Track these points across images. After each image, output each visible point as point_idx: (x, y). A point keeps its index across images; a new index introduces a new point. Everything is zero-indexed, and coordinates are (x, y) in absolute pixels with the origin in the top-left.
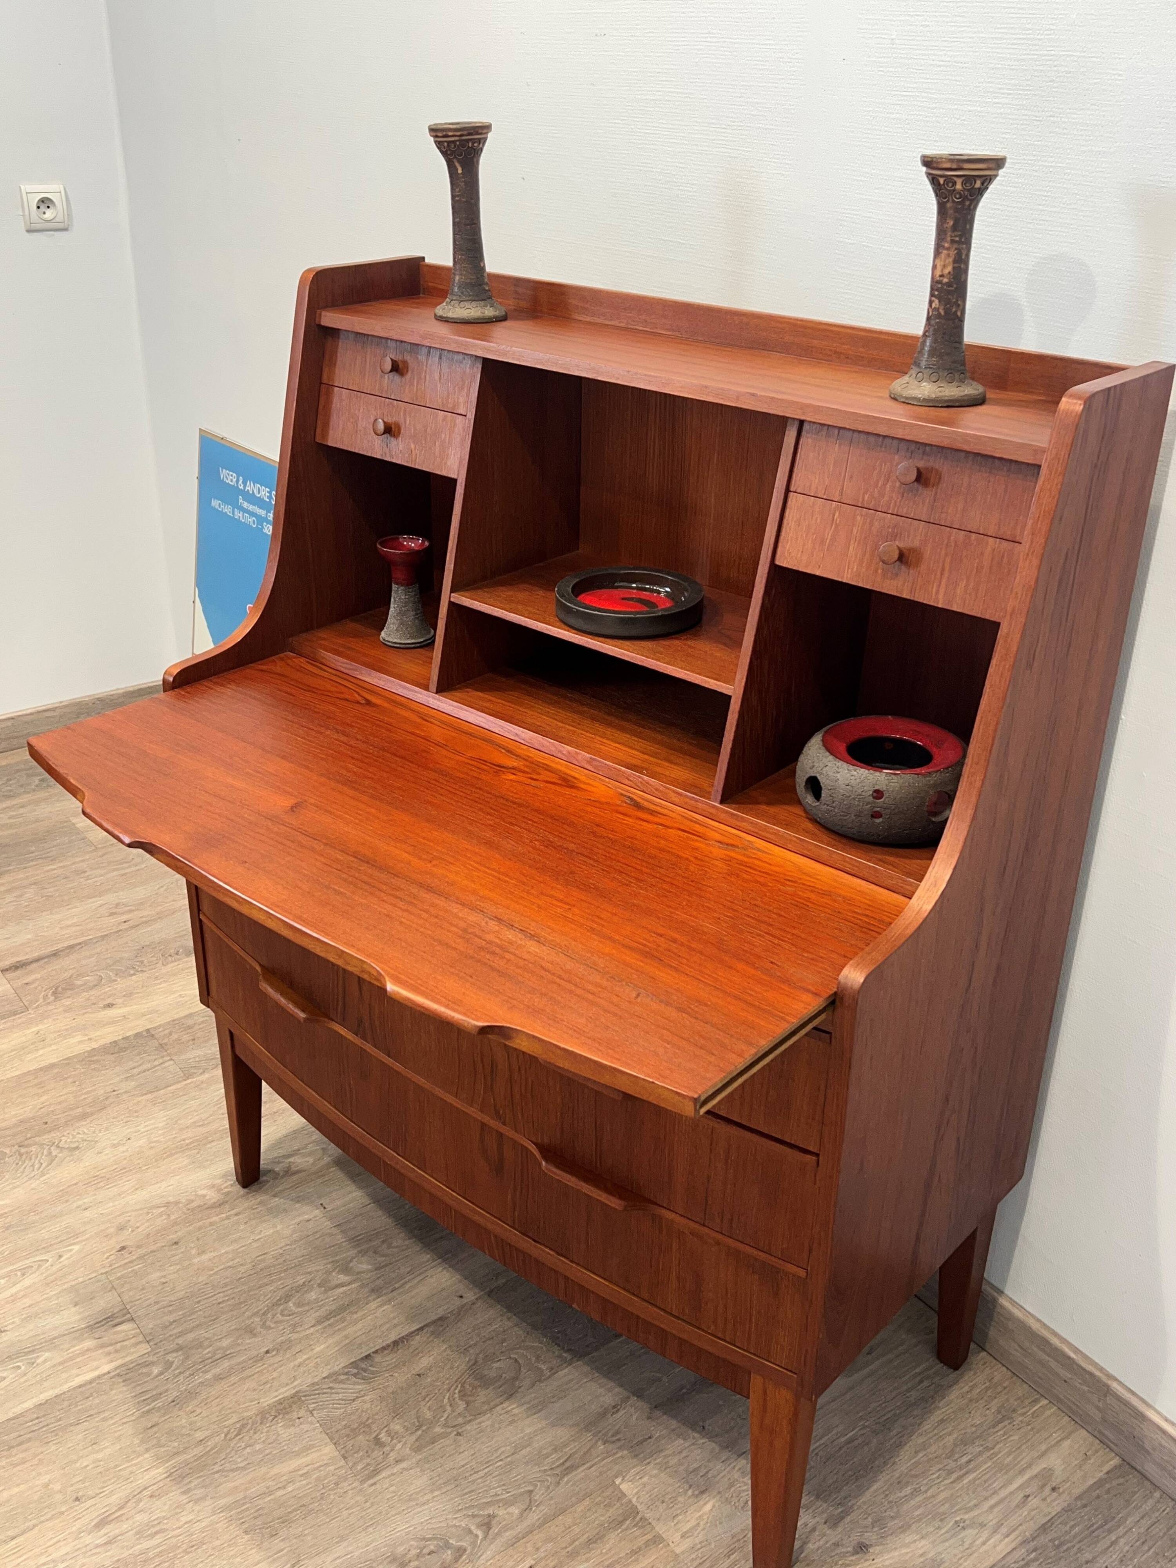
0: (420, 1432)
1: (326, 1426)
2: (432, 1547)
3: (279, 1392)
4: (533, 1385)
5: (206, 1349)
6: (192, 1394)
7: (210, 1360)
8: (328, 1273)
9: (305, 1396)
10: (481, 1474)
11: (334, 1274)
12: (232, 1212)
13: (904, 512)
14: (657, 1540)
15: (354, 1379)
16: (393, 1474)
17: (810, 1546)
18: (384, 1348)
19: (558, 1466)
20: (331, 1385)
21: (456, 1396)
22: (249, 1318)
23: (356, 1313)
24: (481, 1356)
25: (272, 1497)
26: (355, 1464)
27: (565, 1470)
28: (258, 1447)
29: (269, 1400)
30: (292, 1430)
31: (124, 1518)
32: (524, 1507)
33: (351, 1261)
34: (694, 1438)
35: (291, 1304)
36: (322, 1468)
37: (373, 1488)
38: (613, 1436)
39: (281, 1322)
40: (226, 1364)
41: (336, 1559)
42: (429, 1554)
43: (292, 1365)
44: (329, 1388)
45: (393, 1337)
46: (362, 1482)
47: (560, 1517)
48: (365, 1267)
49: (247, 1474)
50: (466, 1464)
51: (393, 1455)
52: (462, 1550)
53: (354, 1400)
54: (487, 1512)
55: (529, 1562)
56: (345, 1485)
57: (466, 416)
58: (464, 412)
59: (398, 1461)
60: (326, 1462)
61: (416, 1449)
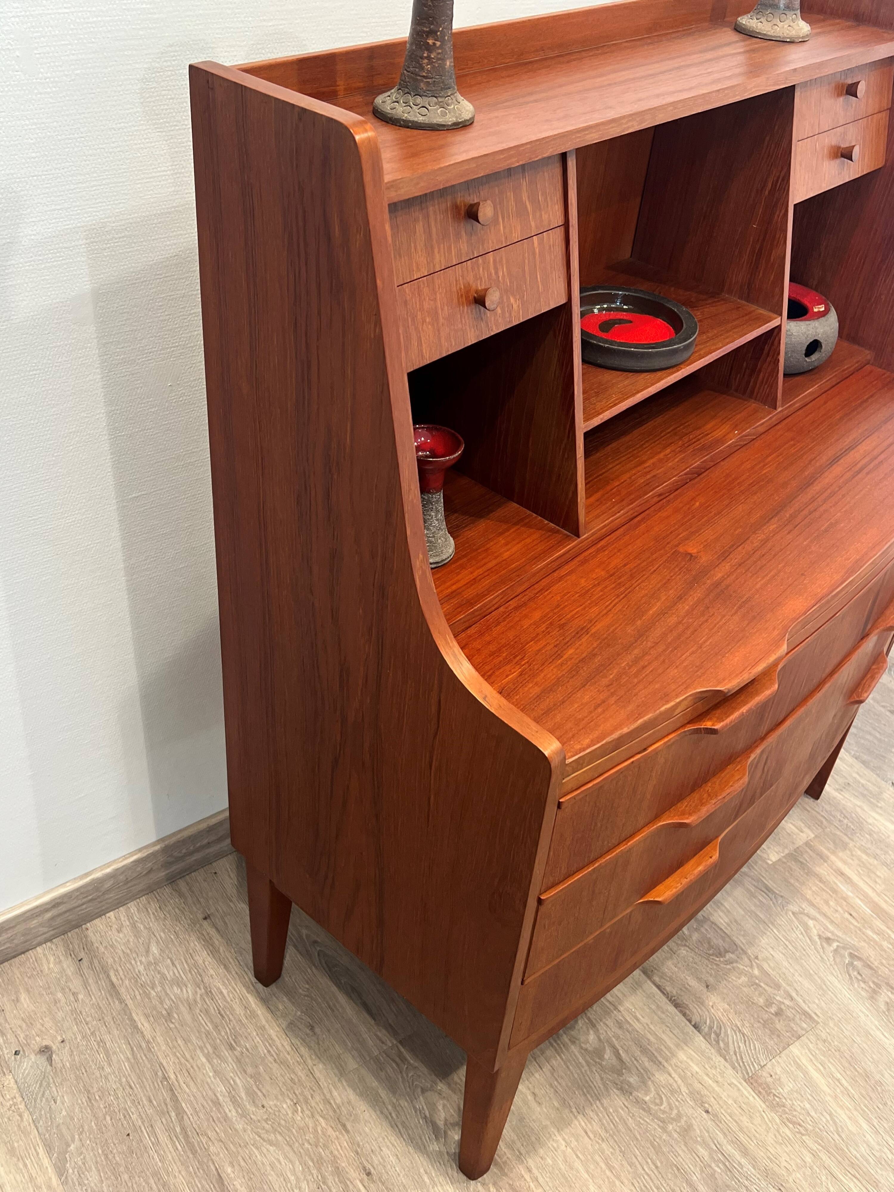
0: (762, 984)
1: (772, 1054)
2: (855, 973)
3: (747, 1095)
5: (715, 1171)
7: (727, 1163)
8: (603, 1068)
9: (748, 1073)
10: (787, 943)
11: (604, 1063)
12: (527, 1177)
15: (722, 1035)
16: (804, 1002)
18: (684, 1015)
19: (768, 896)
20: (732, 1053)
21: (722, 959)
22: (670, 1135)
23: (649, 1040)
24: (679, 942)
25: (850, 1088)
26: (802, 1029)
27: (770, 891)
28: (808, 1106)
29: (758, 1103)
30: (784, 1079)
32: (807, 918)
33: (586, 1050)
35: (647, 1098)
36: (814, 1054)
37: (819, 1014)
39: (669, 1104)
40: (729, 1149)
41: (885, 1036)
42: (861, 976)
43: (717, 1089)
44: (736, 1055)
45: (671, 1008)
46: (818, 1023)
47: (808, 897)
48: (592, 1037)
49: (836, 1111)
50: (782, 953)
51: (787, 1002)
52: (851, 955)
53: (743, 1034)
54: (818, 940)
55: (847, 915)
56: (824, 1035)
57: (566, 225)
58: (560, 221)
59: (792, 999)
60: (807, 1051)
61: (778, 987)
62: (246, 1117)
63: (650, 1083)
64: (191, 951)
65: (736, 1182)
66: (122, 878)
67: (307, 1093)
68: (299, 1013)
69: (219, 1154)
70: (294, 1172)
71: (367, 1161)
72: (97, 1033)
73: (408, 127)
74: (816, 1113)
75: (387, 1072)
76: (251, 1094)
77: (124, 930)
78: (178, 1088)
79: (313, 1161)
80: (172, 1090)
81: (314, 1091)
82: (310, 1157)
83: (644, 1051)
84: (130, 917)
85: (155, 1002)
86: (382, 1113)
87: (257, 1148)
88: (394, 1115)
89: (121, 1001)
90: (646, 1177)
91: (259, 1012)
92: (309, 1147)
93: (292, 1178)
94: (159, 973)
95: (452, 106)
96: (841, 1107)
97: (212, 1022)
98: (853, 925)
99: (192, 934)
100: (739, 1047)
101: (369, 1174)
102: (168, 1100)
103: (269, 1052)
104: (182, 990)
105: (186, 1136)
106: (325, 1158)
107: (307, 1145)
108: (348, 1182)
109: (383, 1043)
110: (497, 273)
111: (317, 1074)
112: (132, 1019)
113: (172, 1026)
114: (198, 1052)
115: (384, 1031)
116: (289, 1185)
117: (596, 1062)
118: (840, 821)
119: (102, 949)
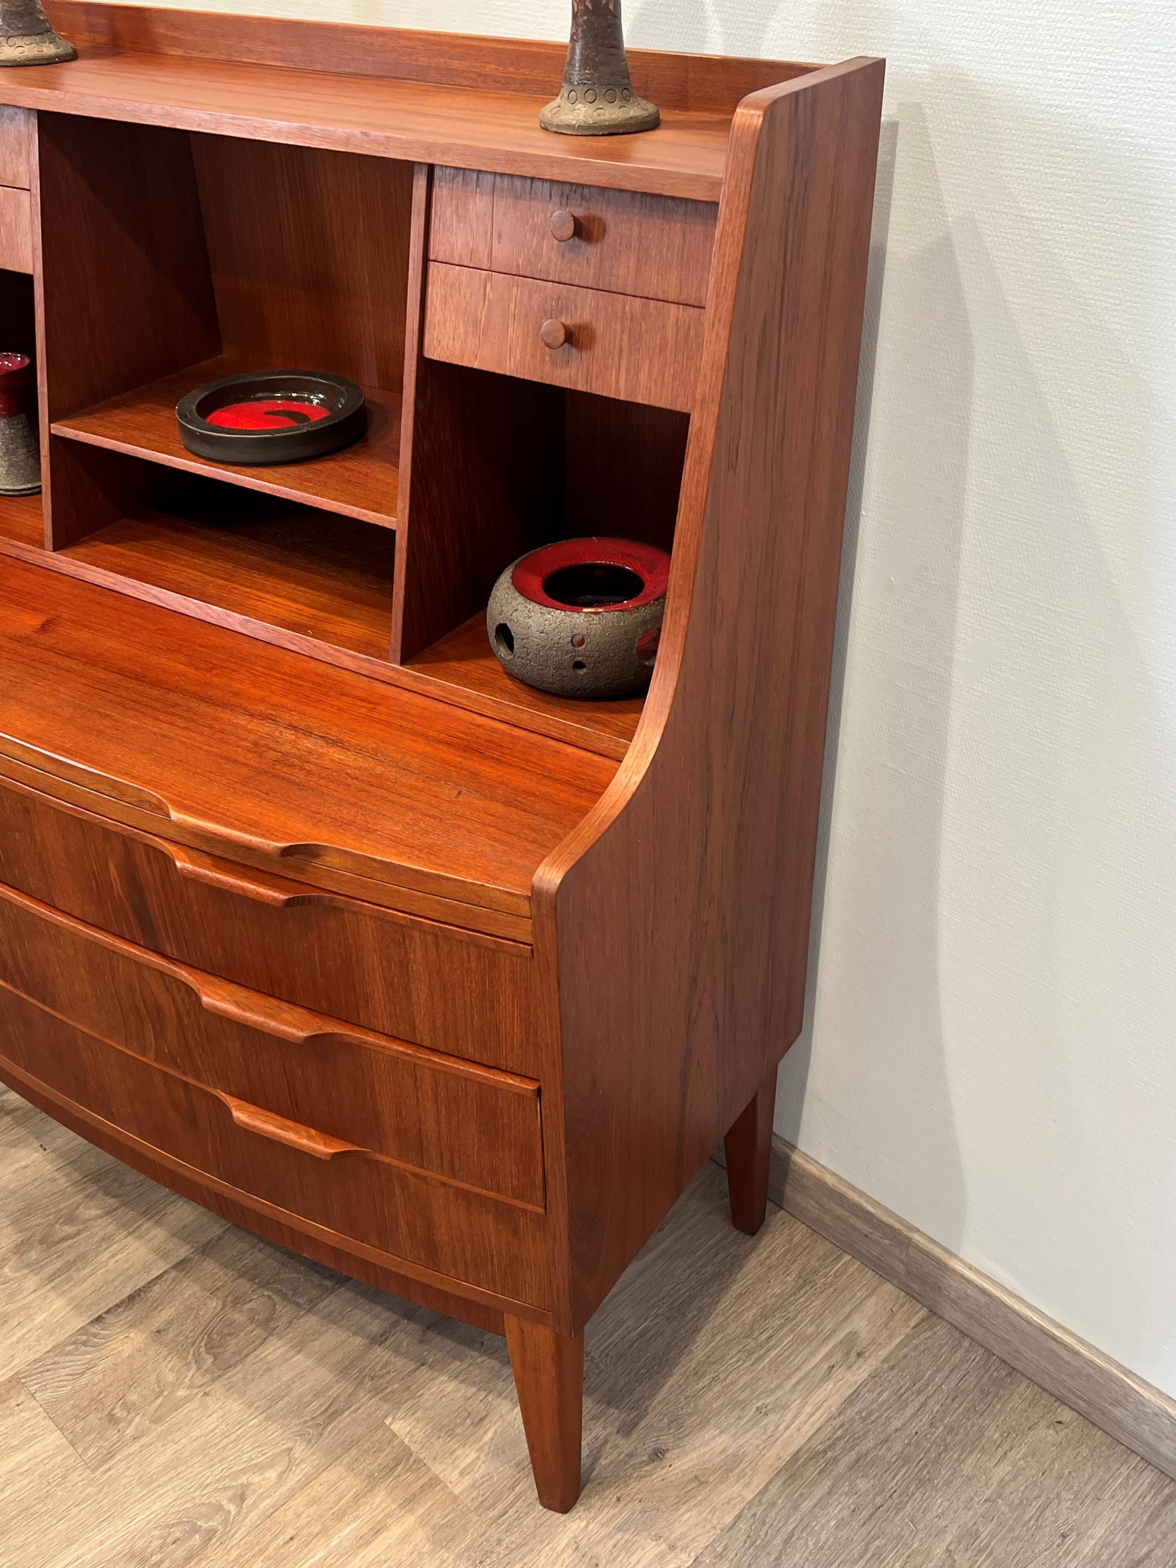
0: (160, 1400)
1: (50, 1410)
2: (178, 1534)
4: (290, 1323)
8: (50, 1225)
9: (25, 1377)
10: (233, 1437)
11: (57, 1226)
13: (565, 278)
14: (435, 1482)
15: (83, 1348)
16: (130, 1455)
17: (603, 1462)
18: (118, 1306)
19: (320, 1415)
20: (56, 1359)
21: (202, 1349)
23: (84, 1268)
24: (230, 1299)
26: (86, 1450)
27: (329, 1417)
30: (10, 1421)
32: (282, 1469)
33: (77, 1208)
34: (472, 1357)
36: (46, 1461)
37: (108, 1474)
38: (382, 1368)
42: (173, 1543)
43: (9, 1342)
44: (53, 1363)
45: (128, 1291)
46: (95, 1470)
47: (324, 1474)
48: (93, 1212)
50: (215, 1429)
51: (130, 1431)
52: (213, 1532)
53: (83, 1373)
54: (240, 1482)
55: (290, 1532)
56: (74, 1477)
59: (135, 1438)
60: (51, 1453)
61: (157, 1420)
63: (26, 1271)
83: (70, 1265)
98: (270, 1543)
117: (59, 1219)
118: (499, 1542)
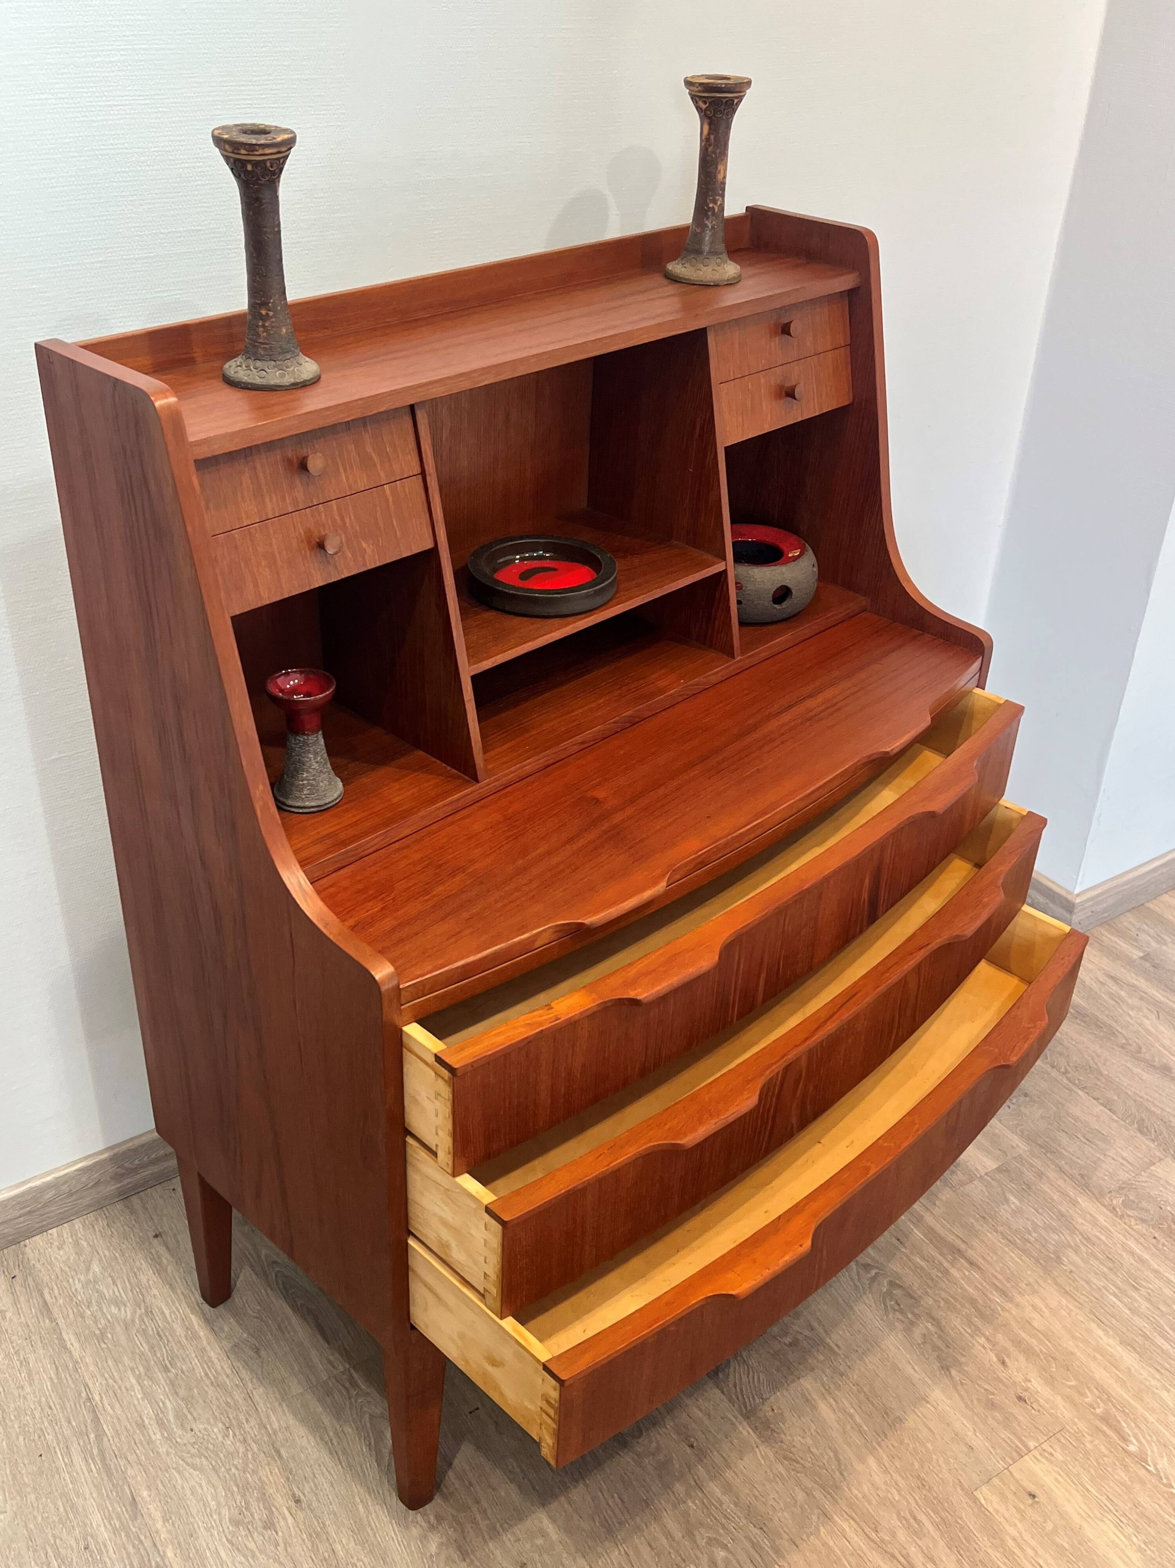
1: (777, 1386)
2: (893, 1303)
3: (742, 1430)
6: (750, 1514)
7: (705, 1501)
9: (746, 1407)
13: (785, 360)
16: (826, 1332)
20: (731, 1385)
22: (644, 1469)
25: (863, 1424)
26: (818, 1361)
28: (809, 1441)
29: (753, 1438)
30: (787, 1414)
31: (904, 1552)
36: (827, 1388)
37: (841, 1346)
41: (915, 1370)
42: (899, 1305)
43: (707, 1422)
46: (838, 1356)
49: (841, 1448)
51: (806, 1332)
52: (892, 1284)
53: (748, 1365)
55: (894, 1240)
56: (842, 1368)
57: (423, 473)
58: (417, 470)
59: (812, 1329)
60: (819, 1384)
61: (798, 1315)
62: (171, 1441)
64: (136, 1270)
65: (711, 1521)
66: (65, 1188)
67: (242, 1417)
68: (245, 1335)
69: (136, 1476)
70: (215, 1498)
71: (298, 1488)
72: (22, 1353)
73: (248, 389)
74: (818, 1450)
75: (334, 1398)
76: (181, 1418)
77: (66, 1248)
78: (101, 1409)
79: (238, 1486)
80: (94, 1411)
81: (250, 1415)
82: (235, 1482)
84: (73, 1234)
85: (89, 1322)
86: (322, 1439)
87: (179, 1472)
88: (335, 1442)
89: (52, 1320)
90: (609, 1512)
91: (202, 1334)
92: (236, 1472)
93: (213, 1504)
94: (97, 1292)
95: (292, 368)
96: (849, 1445)
97: (148, 1342)
98: (900, 1251)
99: (139, 1253)
100: (741, 1379)
101: (297, 1501)
102: (89, 1421)
103: (206, 1374)
104: (119, 1310)
105: (103, 1459)
106: (253, 1484)
107: (233, 1470)
108: (274, 1509)
109: (334, 1367)
110: (343, 519)
111: (257, 1398)
112: (61, 1339)
113: (104, 1346)
114: (129, 1372)
115: (337, 1355)
116: (208, 1510)
119: (38, 1266)
